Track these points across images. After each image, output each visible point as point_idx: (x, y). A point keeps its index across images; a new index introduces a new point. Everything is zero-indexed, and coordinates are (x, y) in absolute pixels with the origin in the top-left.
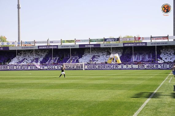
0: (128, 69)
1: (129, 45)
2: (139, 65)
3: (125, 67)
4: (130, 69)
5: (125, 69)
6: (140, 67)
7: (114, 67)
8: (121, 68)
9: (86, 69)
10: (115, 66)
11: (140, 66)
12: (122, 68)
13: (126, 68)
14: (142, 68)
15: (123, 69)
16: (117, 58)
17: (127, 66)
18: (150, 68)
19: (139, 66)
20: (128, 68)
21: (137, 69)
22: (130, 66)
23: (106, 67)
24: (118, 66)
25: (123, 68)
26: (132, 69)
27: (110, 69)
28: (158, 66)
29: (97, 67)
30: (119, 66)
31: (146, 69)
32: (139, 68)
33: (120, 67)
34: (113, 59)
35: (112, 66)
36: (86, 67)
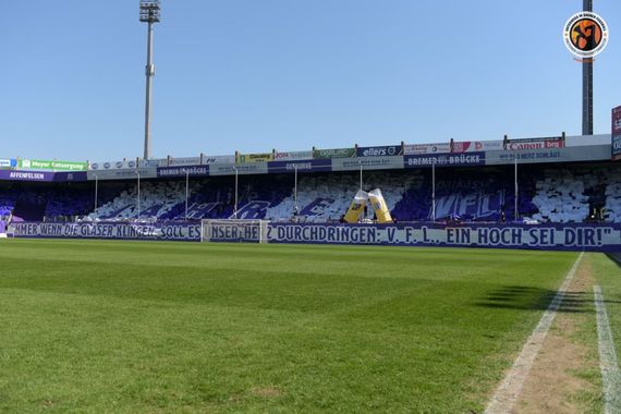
0: (411, 244)
1: (425, 161)
2: (449, 231)
3: (400, 235)
4: (419, 244)
5: (402, 244)
6: (453, 238)
7: (362, 234)
8: (387, 240)
9: (274, 241)
10: (366, 232)
11: (455, 235)
12: (391, 239)
13: (405, 240)
14: (460, 243)
15: (394, 244)
16: (377, 205)
17: (408, 235)
18: (489, 241)
19: (449, 235)
20: (411, 239)
21: (443, 245)
22: (417, 235)
23: (335, 235)
24: (377, 231)
25: (394, 240)
26: (425, 244)
27: (350, 243)
28: (519, 236)
29: (308, 233)
30: (380, 231)
31: (474, 246)
32: (449, 241)
33: (383, 235)
34: (366, 208)
35: (358, 232)
36: (274, 234)
